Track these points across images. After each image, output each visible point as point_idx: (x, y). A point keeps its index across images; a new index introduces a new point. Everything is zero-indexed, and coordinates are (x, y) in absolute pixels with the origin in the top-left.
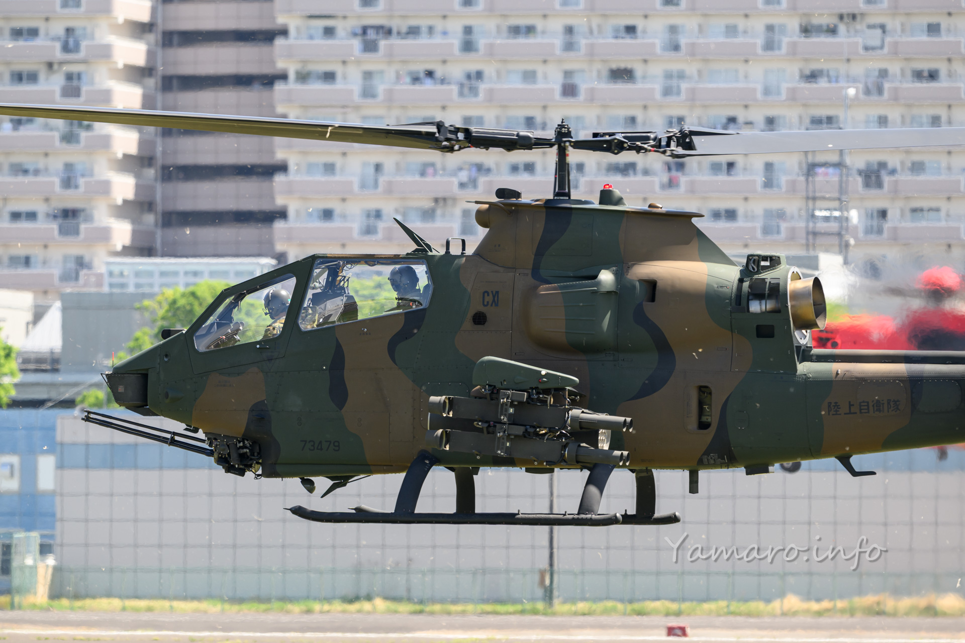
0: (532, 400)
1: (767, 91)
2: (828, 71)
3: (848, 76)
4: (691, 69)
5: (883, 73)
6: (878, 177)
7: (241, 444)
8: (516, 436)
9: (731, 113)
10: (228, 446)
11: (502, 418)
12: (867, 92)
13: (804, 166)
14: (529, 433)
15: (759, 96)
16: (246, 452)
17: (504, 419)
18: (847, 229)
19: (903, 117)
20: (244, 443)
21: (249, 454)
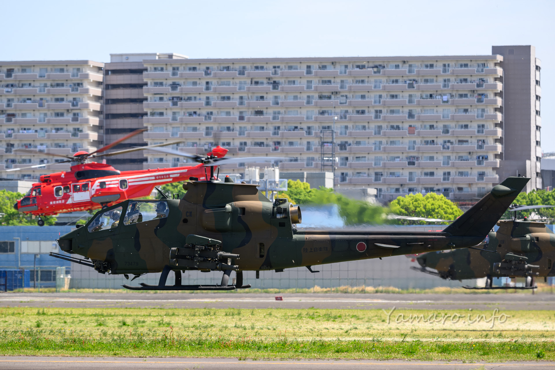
0: (206, 249)
1: (307, 118)
2: (328, 111)
3: (335, 113)
4: (282, 110)
5: (347, 112)
6: (345, 146)
8: (201, 261)
9: (296, 125)
10: (100, 264)
11: (196, 255)
12: (341, 118)
13: (321, 143)
14: (205, 260)
15: (305, 119)
18: (335, 164)
19: (353, 126)
20: (105, 263)
21: (107, 267)
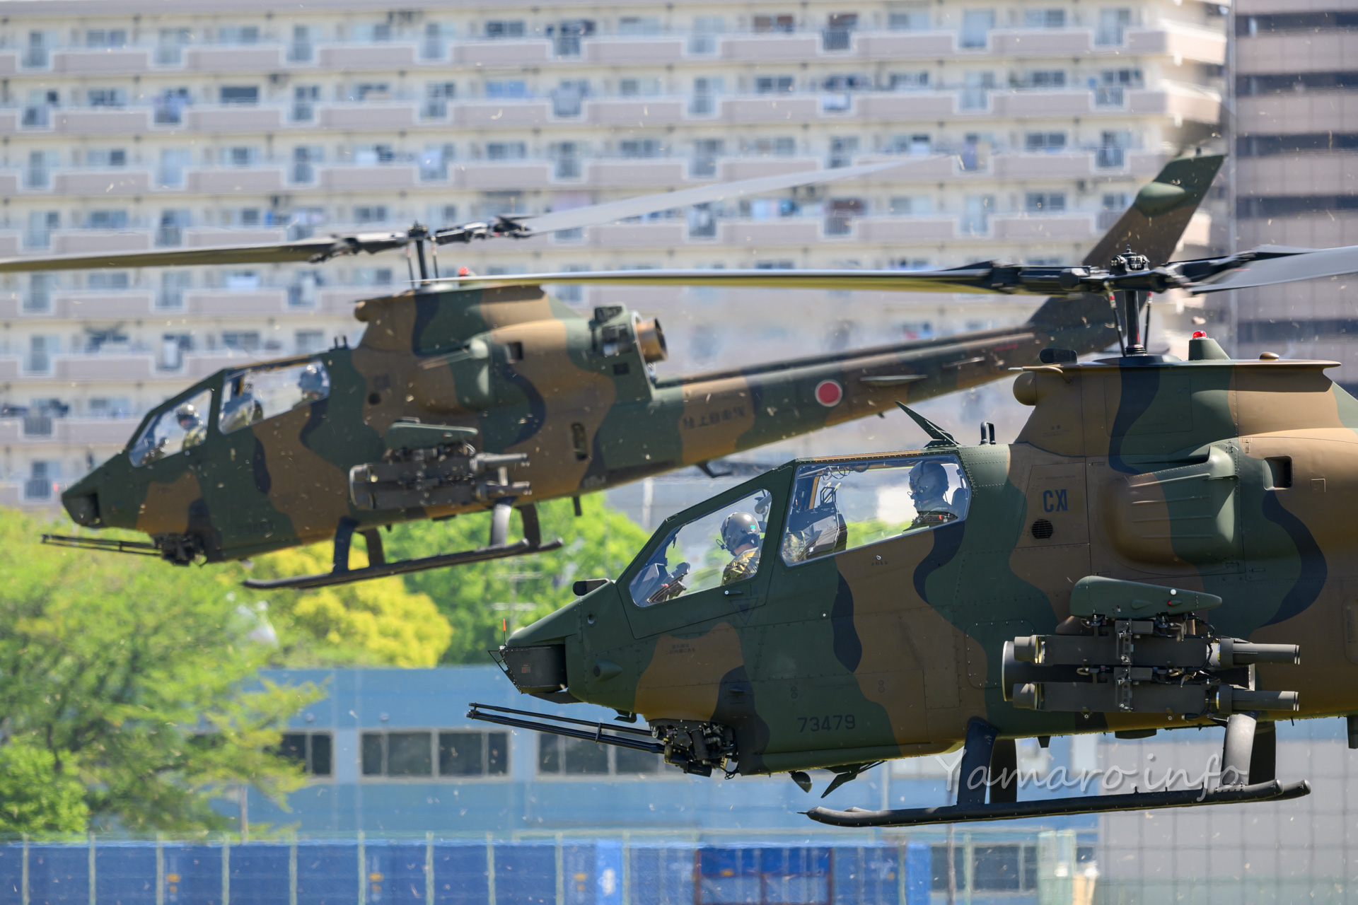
0: (1160, 630)
7: (709, 731)
8: (1143, 682)
10: (690, 735)
11: (1123, 658)
14: (1159, 676)
16: (717, 742)
17: (1126, 659)
20: (712, 729)
21: (719, 744)
